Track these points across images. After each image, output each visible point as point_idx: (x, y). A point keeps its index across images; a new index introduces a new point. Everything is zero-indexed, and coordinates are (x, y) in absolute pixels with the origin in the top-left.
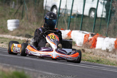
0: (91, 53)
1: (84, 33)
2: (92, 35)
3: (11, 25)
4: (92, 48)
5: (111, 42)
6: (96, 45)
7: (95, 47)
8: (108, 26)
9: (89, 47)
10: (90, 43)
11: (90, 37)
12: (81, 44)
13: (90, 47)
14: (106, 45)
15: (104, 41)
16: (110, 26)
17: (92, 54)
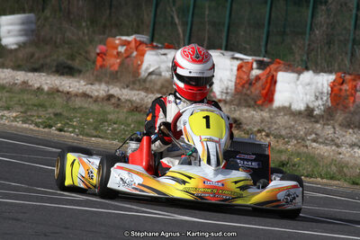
0: (259, 131)
1: (237, 59)
2: (261, 65)
3: (9, 32)
4: (262, 105)
5: (320, 85)
6: (273, 94)
7: (271, 100)
8: (310, 34)
9: (253, 103)
10: (256, 90)
11: (256, 72)
12: (227, 93)
13: (255, 102)
14: (306, 94)
15: (298, 83)
16: (315, 35)
17: (264, 133)
